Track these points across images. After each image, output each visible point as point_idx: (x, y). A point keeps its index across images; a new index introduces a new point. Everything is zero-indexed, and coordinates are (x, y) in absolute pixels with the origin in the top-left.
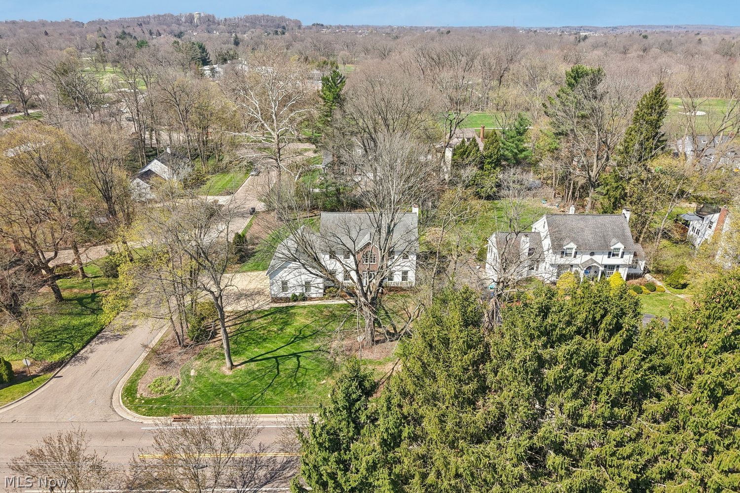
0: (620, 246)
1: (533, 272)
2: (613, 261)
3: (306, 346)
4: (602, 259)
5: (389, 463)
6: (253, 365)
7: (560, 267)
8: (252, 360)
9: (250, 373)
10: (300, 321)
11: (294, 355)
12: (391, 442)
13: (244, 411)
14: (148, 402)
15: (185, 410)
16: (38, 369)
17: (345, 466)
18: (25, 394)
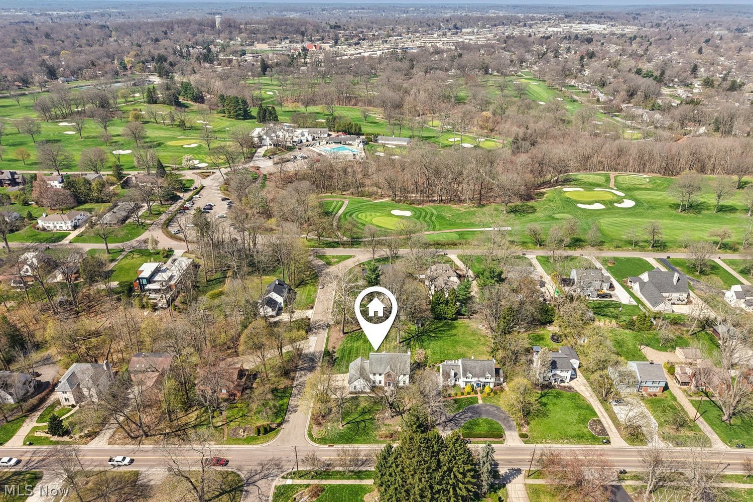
0: (489, 375)
1: (457, 383)
2: (487, 380)
3: (367, 417)
4: (483, 380)
5: (395, 462)
6: (349, 425)
7: (466, 382)
8: (348, 423)
9: (348, 428)
10: (363, 404)
11: (363, 421)
12: (396, 458)
13: (350, 443)
14: (318, 439)
15: (331, 443)
16: (275, 425)
17: (386, 462)
18: (276, 436)
